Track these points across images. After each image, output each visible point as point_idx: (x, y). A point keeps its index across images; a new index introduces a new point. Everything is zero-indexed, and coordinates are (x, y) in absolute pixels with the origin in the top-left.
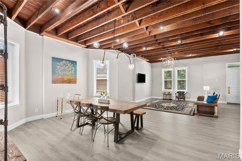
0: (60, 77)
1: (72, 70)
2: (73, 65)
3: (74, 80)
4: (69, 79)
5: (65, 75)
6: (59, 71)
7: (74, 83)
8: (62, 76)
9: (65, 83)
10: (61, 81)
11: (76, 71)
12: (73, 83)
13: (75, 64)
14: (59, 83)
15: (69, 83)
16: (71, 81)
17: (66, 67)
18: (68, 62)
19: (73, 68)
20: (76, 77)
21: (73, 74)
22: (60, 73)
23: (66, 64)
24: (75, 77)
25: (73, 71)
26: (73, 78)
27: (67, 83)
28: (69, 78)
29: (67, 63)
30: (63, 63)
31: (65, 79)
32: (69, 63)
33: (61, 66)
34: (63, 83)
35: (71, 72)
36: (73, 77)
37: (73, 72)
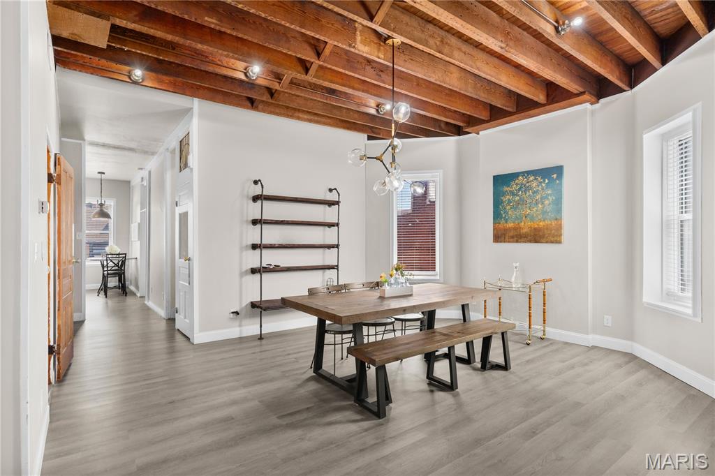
0: (510, 225)
1: (546, 198)
2: (547, 181)
3: (553, 231)
4: (535, 229)
5: (524, 218)
6: (508, 207)
7: (552, 242)
8: (513, 223)
9: (523, 242)
10: (512, 237)
11: (558, 202)
12: (547, 242)
13: (555, 176)
14: (509, 242)
15: (536, 242)
16: (541, 234)
17: (526, 194)
18: (532, 178)
19: (549, 192)
20: (558, 219)
21: (548, 210)
22: (510, 213)
23: (527, 185)
24: (556, 219)
25: (547, 202)
26: (547, 225)
27: (530, 241)
28: (536, 226)
29: (528, 182)
30: (517, 184)
31: (524, 231)
32: (536, 179)
33: (512, 194)
34: (517, 242)
35: (540, 206)
36: (548, 222)
37: (550, 204)
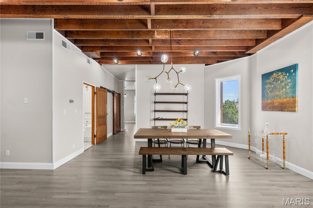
0: (269, 101)
1: (287, 85)
2: (288, 74)
3: (291, 105)
4: (281, 103)
5: (276, 97)
6: (268, 91)
7: (290, 111)
8: (271, 100)
9: (275, 111)
10: (270, 108)
11: (294, 87)
12: (287, 111)
13: (292, 71)
14: (269, 111)
15: (282, 111)
16: (284, 106)
17: (277, 83)
18: (280, 73)
19: (289, 81)
20: (294, 97)
21: (289, 92)
22: (269, 94)
23: (278, 78)
24: (293, 97)
25: (288, 87)
26: (288, 101)
27: (279, 110)
28: (282, 102)
29: (278, 76)
30: (273, 78)
31: (276, 104)
32: (282, 74)
33: (271, 84)
34: (272, 110)
35: (284, 90)
36: (288, 99)
37: (289, 88)
